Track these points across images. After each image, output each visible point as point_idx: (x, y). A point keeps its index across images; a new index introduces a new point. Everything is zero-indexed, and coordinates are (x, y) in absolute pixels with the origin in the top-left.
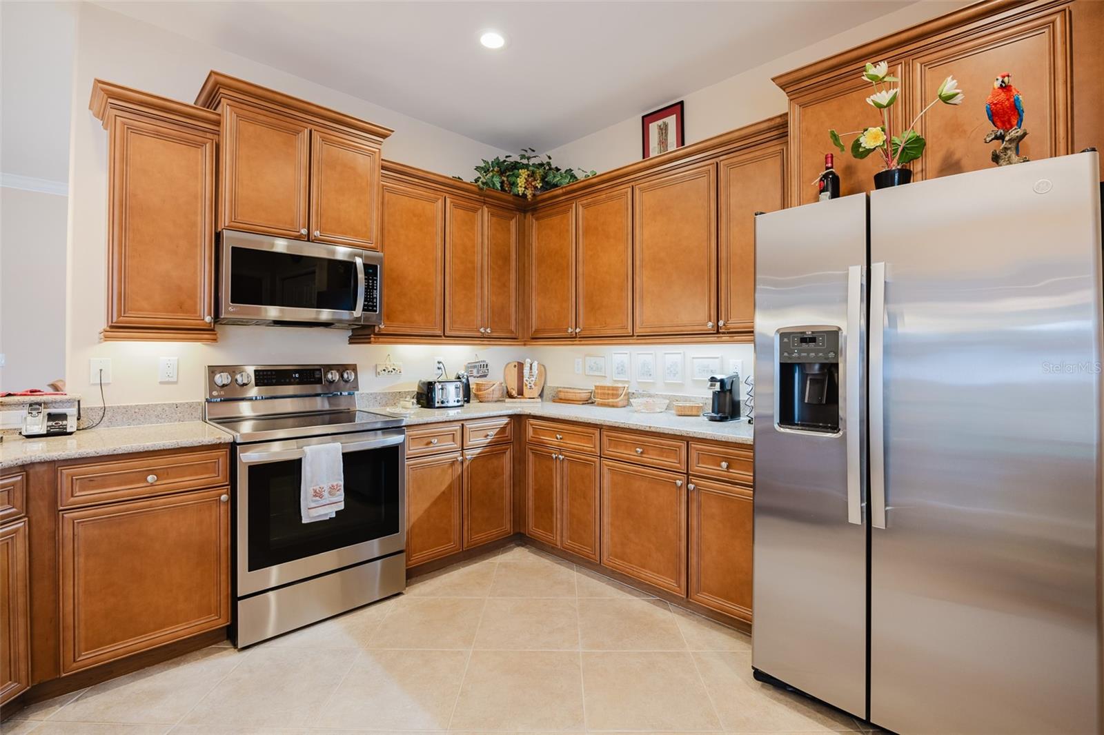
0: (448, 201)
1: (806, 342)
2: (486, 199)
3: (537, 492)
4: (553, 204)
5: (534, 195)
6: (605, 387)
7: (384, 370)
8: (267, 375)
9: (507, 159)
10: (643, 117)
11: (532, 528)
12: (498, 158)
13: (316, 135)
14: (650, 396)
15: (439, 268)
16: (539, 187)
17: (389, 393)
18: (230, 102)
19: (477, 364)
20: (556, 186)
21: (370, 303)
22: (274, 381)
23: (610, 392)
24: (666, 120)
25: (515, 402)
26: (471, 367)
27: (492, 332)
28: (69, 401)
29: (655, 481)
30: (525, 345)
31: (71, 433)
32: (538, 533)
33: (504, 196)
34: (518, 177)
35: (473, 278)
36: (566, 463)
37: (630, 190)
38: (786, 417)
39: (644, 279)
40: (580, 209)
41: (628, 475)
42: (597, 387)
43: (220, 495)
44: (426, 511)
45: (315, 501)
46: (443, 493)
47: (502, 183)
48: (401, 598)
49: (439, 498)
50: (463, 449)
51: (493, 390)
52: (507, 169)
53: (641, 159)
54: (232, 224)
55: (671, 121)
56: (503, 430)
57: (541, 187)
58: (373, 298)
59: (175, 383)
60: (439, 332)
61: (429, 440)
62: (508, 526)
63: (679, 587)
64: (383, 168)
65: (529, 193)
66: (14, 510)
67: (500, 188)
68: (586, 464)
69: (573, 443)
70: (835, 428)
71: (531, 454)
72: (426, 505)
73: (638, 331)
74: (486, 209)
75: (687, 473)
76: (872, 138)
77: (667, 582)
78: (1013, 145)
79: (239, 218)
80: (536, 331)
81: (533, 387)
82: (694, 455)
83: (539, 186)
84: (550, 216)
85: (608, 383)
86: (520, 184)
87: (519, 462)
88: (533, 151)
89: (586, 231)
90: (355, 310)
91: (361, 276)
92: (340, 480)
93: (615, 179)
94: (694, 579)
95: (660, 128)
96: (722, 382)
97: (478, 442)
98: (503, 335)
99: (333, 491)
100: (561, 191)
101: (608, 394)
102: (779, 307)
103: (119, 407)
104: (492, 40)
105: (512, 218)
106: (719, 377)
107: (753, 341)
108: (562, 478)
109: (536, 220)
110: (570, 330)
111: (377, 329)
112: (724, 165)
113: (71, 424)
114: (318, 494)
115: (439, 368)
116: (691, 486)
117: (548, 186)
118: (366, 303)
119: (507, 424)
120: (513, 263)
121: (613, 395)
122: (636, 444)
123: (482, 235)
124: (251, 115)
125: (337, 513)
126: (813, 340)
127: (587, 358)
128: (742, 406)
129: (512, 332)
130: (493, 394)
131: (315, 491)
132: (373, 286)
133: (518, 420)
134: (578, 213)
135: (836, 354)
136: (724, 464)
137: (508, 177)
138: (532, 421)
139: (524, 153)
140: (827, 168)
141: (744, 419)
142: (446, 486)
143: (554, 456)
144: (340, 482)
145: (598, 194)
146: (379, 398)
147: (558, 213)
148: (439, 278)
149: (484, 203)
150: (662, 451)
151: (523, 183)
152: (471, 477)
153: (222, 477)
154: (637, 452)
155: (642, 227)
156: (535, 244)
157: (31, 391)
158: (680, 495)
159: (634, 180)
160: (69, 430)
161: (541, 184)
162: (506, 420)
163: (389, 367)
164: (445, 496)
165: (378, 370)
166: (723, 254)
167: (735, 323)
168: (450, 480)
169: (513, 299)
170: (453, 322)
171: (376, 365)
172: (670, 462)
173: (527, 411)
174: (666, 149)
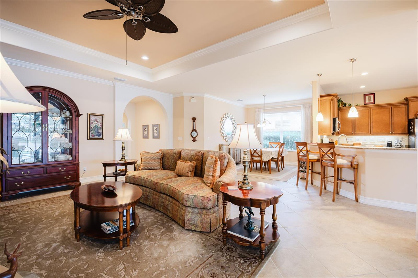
10: (364, 94)
24: (370, 96)
37: (369, 109)
39: (373, 124)
73: (372, 133)
83: (343, 106)
93: (365, 106)
110: (353, 133)
155: (372, 116)
166: (393, 122)
167: (395, 132)
174: (370, 101)
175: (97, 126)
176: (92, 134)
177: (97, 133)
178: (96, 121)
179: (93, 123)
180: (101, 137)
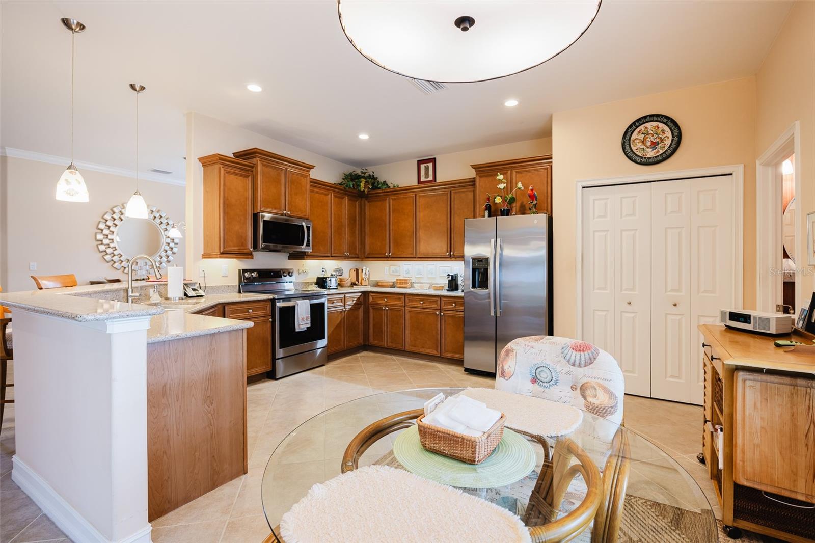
0: (332, 194)
1: (479, 261)
2: (347, 192)
4: (378, 196)
5: (368, 191)
7: (302, 272)
9: (355, 173)
10: (418, 161)
11: (372, 342)
12: (350, 172)
13: (288, 170)
14: (421, 283)
15: (329, 225)
17: (304, 282)
18: (260, 159)
19: (338, 269)
20: (379, 188)
23: (404, 281)
24: (428, 164)
25: (359, 287)
26: (336, 271)
27: (349, 254)
29: (428, 314)
30: (363, 260)
32: (375, 344)
33: (354, 191)
34: (360, 182)
35: (342, 230)
36: (389, 311)
37: (414, 196)
38: (474, 286)
39: (421, 234)
40: (391, 201)
41: (417, 313)
42: (397, 280)
43: (270, 319)
45: (302, 322)
46: (338, 324)
47: (353, 185)
48: (325, 366)
49: (336, 326)
50: (345, 306)
51: (348, 282)
52: (353, 178)
53: (417, 184)
54: (261, 210)
55: (430, 165)
56: (359, 298)
58: (309, 240)
59: (227, 276)
60: (329, 255)
61: (333, 301)
62: (361, 342)
63: (438, 352)
64: (311, 182)
65: (366, 190)
67: (352, 187)
68: (399, 310)
69: (392, 302)
70: (487, 288)
71: (371, 309)
73: (418, 255)
74: (347, 197)
75: (441, 310)
76: (498, 200)
77: (433, 352)
78: (534, 206)
80: (369, 254)
82: (443, 302)
83: (370, 187)
84: (375, 201)
85: (401, 278)
86: (362, 186)
87: (366, 312)
88: (366, 169)
89: (394, 211)
90: (303, 245)
91: (305, 231)
93: (407, 190)
94: (443, 348)
95: (425, 167)
96: (452, 276)
97: (350, 303)
98: (354, 256)
99: (306, 319)
100: (381, 191)
101: (403, 283)
102: (473, 243)
103: (210, 287)
104: (364, 136)
105: (357, 201)
106: (451, 274)
107: (464, 260)
108: (387, 318)
109: (368, 202)
110: (387, 254)
111: (307, 253)
112: (454, 191)
115: (323, 271)
116: (442, 314)
117: (375, 188)
118: (307, 243)
119: (361, 296)
120: (357, 222)
121: (405, 283)
122: (420, 300)
123: (345, 209)
124: (267, 164)
125: (307, 328)
126: (481, 261)
127: (391, 267)
128: (459, 286)
129: (357, 254)
131: (302, 319)
132: (308, 235)
133: (365, 294)
134: (390, 202)
135: (488, 265)
136: (454, 305)
137: (356, 182)
138: (372, 294)
139: (362, 170)
140: (488, 202)
141: (460, 291)
142: (339, 321)
143: (384, 308)
144: (309, 315)
145: (399, 195)
146: (300, 284)
147: (379, 201)
148: (329, 231)
149: (346, 195)
150: (431, 302)
152: (347, 318)
153: (269, 312)
154: (421, 303)
155: (419, 212)
156: (367, 213)
158: (438, 319)
159: (416, 192)
161: (372, 187)
162: (360, 294)
163: (304, 270)
164: (338, 326)
165: (299, 272)
166: (452, 227)
167: (456, 254)
169: (357, 239)
170: (335, 250)
171: (299, 269)
172: (434, 306)
173: (367, 290)
174: (428, 177)
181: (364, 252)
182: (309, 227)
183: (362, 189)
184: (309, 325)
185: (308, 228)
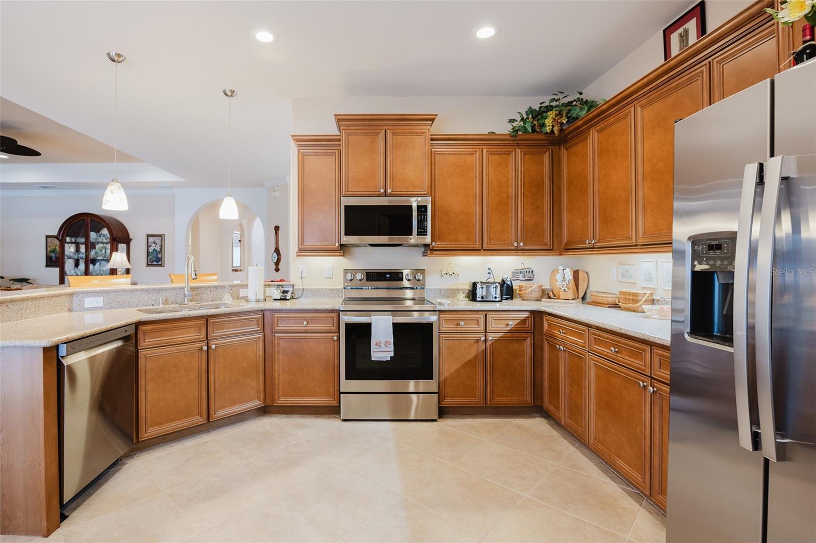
0: (485, 151)
1: (713, 250)
2: (519, 142)
3: (550, 375)
4: (578, 134)
6: (626, 293)
7: (446, 274)
8: (372, 275)
9: (542, 105)
10: (664, 31)
11: (547, 403)
12: (530, 107)
13: (388, 132)
15: (478, 201)
16: (565, 122)
17: (450, 289)
18: (344, 128)
19: (523, 271)
20: (577, 118)
21: (423, 230)
22: (376, 279)
23: (631, 297)
24: (687, 24)
25: (551, 302)
26: (516, 273)
27: (524, 246)
28: (290, 285)
29: (626, 379)
30: (560, 255)
31: (288, 300)
32: (551, 408)
33: (535, 136)
34: (546, 118)
35: (507, 205)
36: (568, 354)
37: (632, 109)
40: (596, 134)
41: (607, 371)
42: (621, 293)
43: (334, 337)
44: (455, 371)
45: (377, 348)
46: (470, 361)
47: (533, 127)
48: (435, 423)
49: (466, 364)
50: (486, 332)
51: (532, 291)
52: (538, 115)
54: (346, 193)
55: (692, 25)
56: (524, 321)
57: (567, 122)
58: (424, 227)
59: (332, 278)
60: (477, 246)
61: (458, 322)
62: (529, 397)
63: (645, 484)
64: (433, 140)
65: (556, 129)
66: (258, 329)
67: (531, 131)
68: (580, 357)
69: (571, 337)
71: (546, 344)
72: (457, 366)
74: (519, 150)
75: (651, 377)
77: (635, 476)
79: (350, 189)
80: (567, 244)
81: (567, 290)
82: (656, 359)
84: (576, 144)
85: (634, 290)
86: (547, 124)
87: (537, 349)
88: (563, 93)
89: (600, 154)
90: (411, 235)
91: (415, 214)
92: (391, 338)
93: (621, 101)
94: (656, 480)
97: (499, 328)
98: (537, 247)
99: (387, 345)
100: (580, 123)
101: (629, 299)
103: (309, 289)
104: (486, 32)
105: (545, 153)
108: (566, 366)
109: (566, 150)
110: (588, 242)
111: (431, 247)
112: (717, 62)
113: (289, 296)
114: (378, 344)
115: (489, 273)
116: (652, 389)
117: (571, 120)
118: (420, 230)
119: (527, 317)
120: (547, 189)
121: (633, 300)
123: (516, 170)
124: (354, 131)
125: (391, 358)
129: (545, 244)
130: (531, 294)
131: (376, 343)
132: (424, 219)
133: (537, 315)
134: (594, 138)
137: (538, 120)
138: (547, 317)
140: (805, 42)
142: (472, 356)
143: (558, 347)
144: (391, 340)
145: (610, 118)
146: (442, 292)
147: (580, 142)
148: (478, 208)
149: (518, 145)
150: (632, 353)
151: (550, 122)
152: (493, 354)
153: (334, 328)
154: (611, 350)
156: (565, 170)
157: (281, 280)
158: (646, 397)
159: (637, 99)
160: (287, 298)
161: (566, 120)
162: (526, 315)
163: (450, 272)
164: (471, 363)
165: (443, 274)
168: (476, 353)
169: (547, 218)
170: (490, 239)
171: (441, 270)
172: (637, 363)
173: (543, 309)
175: (156, 250)
176: (150, 259)
177: (155, 259)
178: (155, 243)
179: (151, 246)
180: (160, 263)
181: (560, 241)
182: (426, 207)
183: (548, 129)
184: (392, 354)
185: (422, 209)
